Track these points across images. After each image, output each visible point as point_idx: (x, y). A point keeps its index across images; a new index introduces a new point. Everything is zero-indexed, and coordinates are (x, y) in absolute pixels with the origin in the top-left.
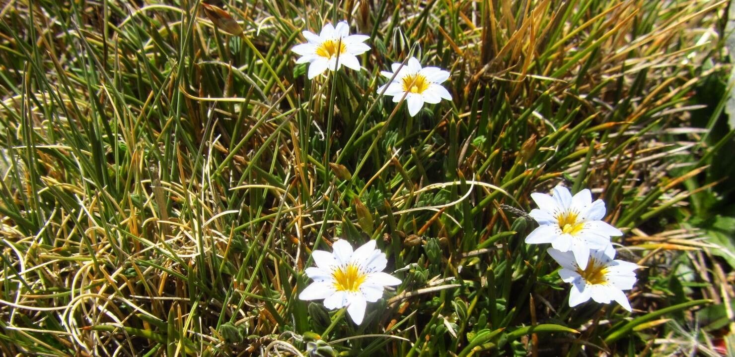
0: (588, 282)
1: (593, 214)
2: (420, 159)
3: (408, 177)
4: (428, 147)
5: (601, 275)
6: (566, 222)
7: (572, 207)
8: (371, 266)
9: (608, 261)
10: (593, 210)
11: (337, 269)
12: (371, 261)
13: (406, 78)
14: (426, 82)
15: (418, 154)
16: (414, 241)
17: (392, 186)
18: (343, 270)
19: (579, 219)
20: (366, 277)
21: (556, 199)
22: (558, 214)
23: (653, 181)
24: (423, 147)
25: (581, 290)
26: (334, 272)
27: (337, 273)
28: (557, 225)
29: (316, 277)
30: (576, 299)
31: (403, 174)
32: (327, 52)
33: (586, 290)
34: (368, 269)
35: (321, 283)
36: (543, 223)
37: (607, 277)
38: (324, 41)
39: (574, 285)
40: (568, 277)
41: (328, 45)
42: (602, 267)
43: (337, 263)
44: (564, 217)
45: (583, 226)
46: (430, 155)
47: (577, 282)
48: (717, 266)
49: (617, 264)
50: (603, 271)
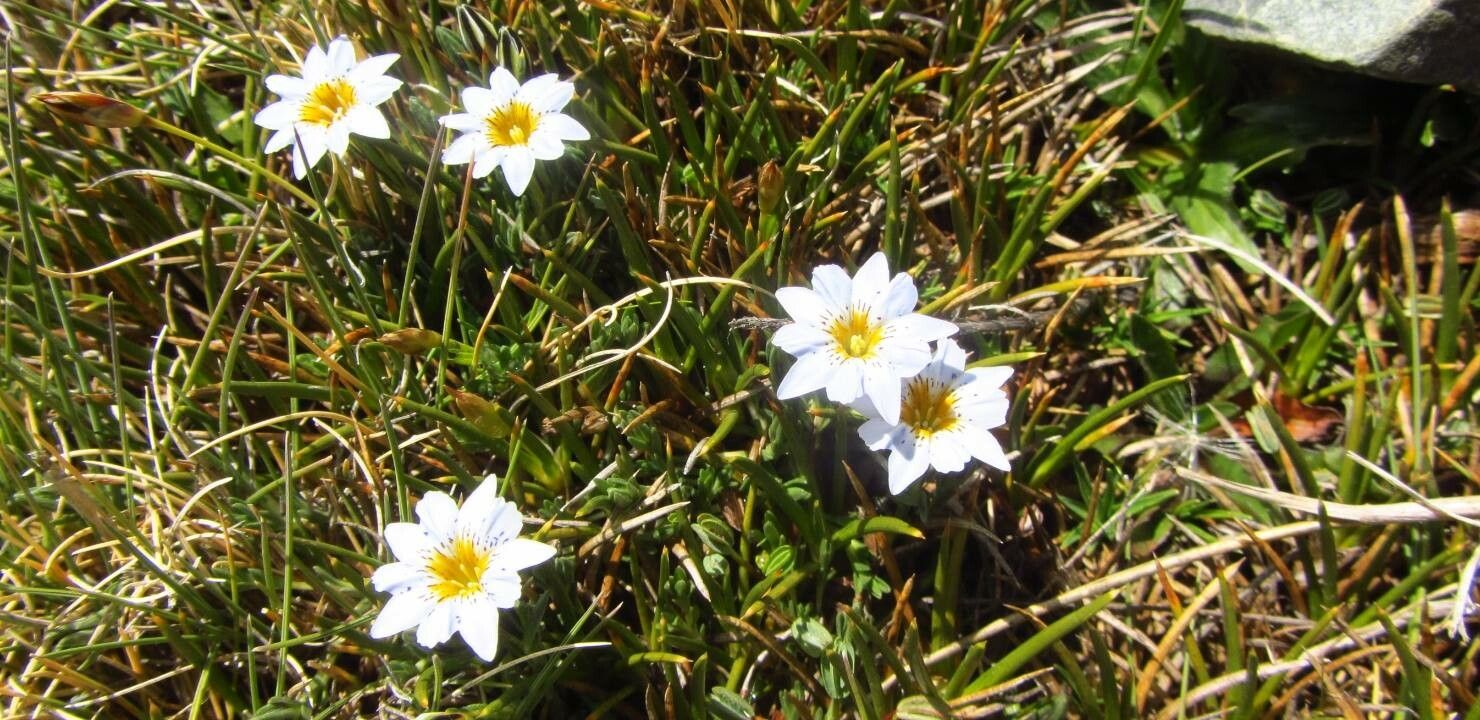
0: (922, 433)
1: (894, 306)
2: (570, 260)
3: (559, 299)
4: (575, 237)
5: (947, 407)
6: (851, 334)
7: (855, 300)
8: (495, 532)
9: (955, 375)
10: (892, 298)
11: (434, 554)
12: (493, 524)
13: (493, 116)
14: (534, 114)
15: (561, 254)
16: (596, 426)
17: (531, 326)
18: (445, 551)
19: (872, 321)
20: (491, 558)
21: (819, 293)
22: (831, 322)
23: (1062, 135)
24: (565, 239)
25: (909, 455)
26: (430, 563)
27: (437, 561)
28: (835, 345)
29: (394, 587)
30: (901, 476)
31: (545, 299)
32: (325, 109)
33: (919, 452)
34: (491, 539)
35: (406, 593)
36: (802, 352)
37: (957, 411)
38: (311, 89)
39: (893, 449)
40: (880, 437)
41: (323, 94)
42: (945, 393)
43: (431, 543)
44: (846, 323)
45: (881, 334)
46: (587, 246)
47: (898, 440)
48: (1218, 268)
49: (972, 378)
50: (949, 400)
